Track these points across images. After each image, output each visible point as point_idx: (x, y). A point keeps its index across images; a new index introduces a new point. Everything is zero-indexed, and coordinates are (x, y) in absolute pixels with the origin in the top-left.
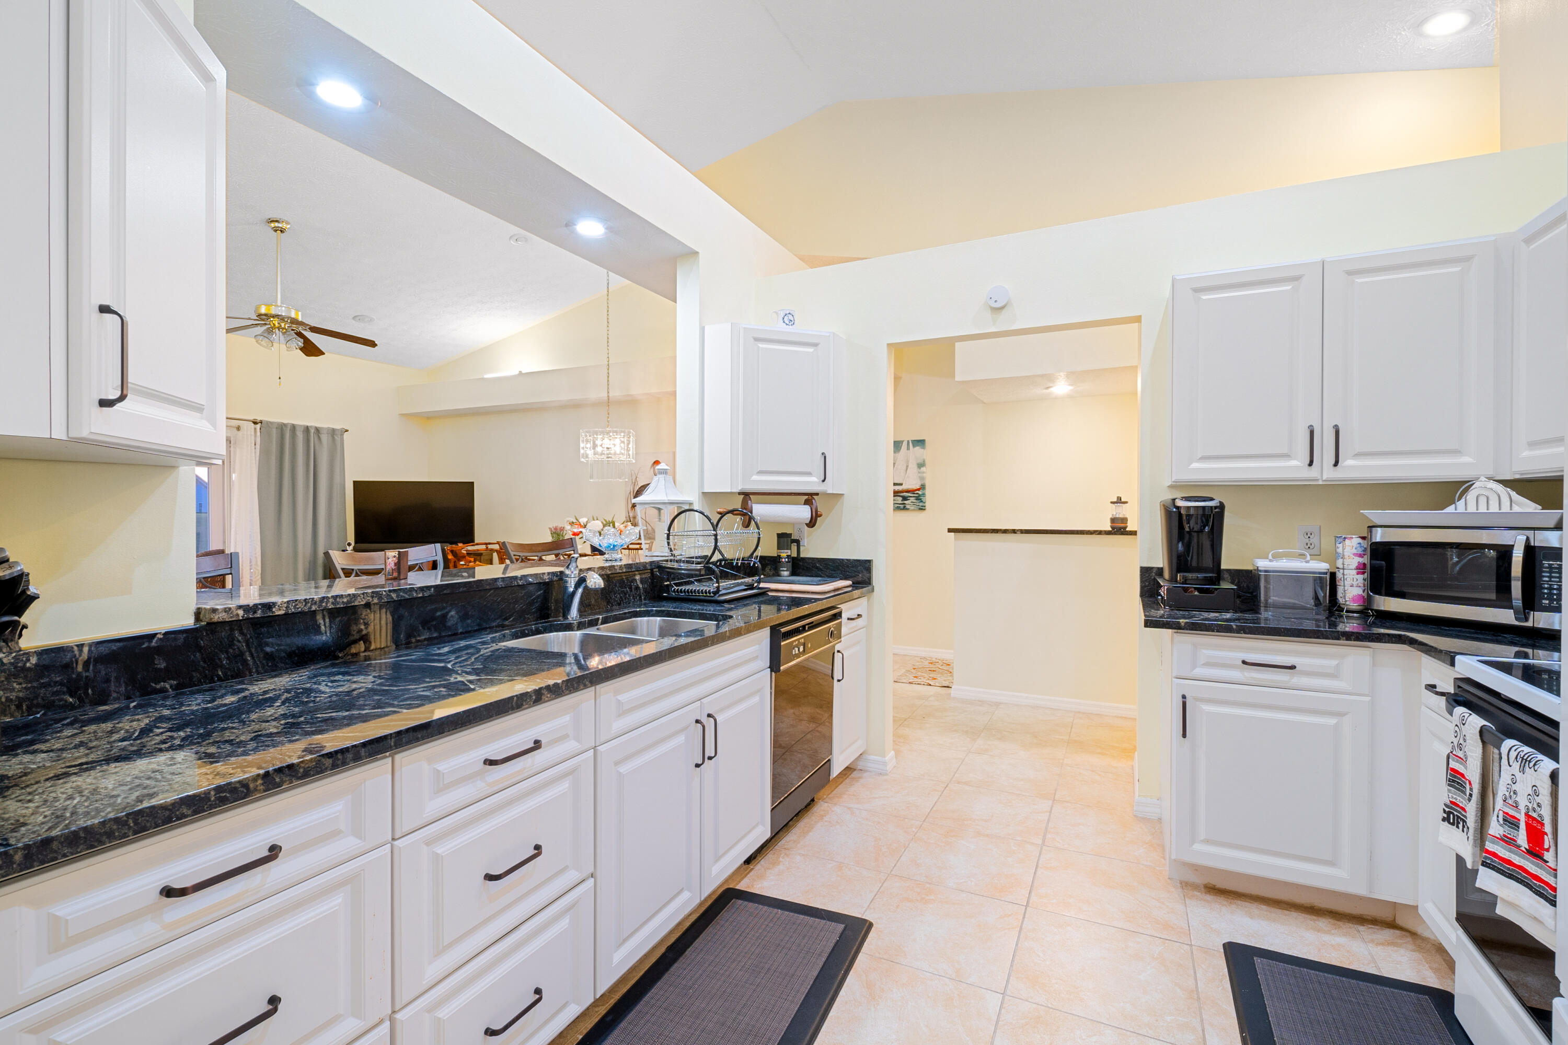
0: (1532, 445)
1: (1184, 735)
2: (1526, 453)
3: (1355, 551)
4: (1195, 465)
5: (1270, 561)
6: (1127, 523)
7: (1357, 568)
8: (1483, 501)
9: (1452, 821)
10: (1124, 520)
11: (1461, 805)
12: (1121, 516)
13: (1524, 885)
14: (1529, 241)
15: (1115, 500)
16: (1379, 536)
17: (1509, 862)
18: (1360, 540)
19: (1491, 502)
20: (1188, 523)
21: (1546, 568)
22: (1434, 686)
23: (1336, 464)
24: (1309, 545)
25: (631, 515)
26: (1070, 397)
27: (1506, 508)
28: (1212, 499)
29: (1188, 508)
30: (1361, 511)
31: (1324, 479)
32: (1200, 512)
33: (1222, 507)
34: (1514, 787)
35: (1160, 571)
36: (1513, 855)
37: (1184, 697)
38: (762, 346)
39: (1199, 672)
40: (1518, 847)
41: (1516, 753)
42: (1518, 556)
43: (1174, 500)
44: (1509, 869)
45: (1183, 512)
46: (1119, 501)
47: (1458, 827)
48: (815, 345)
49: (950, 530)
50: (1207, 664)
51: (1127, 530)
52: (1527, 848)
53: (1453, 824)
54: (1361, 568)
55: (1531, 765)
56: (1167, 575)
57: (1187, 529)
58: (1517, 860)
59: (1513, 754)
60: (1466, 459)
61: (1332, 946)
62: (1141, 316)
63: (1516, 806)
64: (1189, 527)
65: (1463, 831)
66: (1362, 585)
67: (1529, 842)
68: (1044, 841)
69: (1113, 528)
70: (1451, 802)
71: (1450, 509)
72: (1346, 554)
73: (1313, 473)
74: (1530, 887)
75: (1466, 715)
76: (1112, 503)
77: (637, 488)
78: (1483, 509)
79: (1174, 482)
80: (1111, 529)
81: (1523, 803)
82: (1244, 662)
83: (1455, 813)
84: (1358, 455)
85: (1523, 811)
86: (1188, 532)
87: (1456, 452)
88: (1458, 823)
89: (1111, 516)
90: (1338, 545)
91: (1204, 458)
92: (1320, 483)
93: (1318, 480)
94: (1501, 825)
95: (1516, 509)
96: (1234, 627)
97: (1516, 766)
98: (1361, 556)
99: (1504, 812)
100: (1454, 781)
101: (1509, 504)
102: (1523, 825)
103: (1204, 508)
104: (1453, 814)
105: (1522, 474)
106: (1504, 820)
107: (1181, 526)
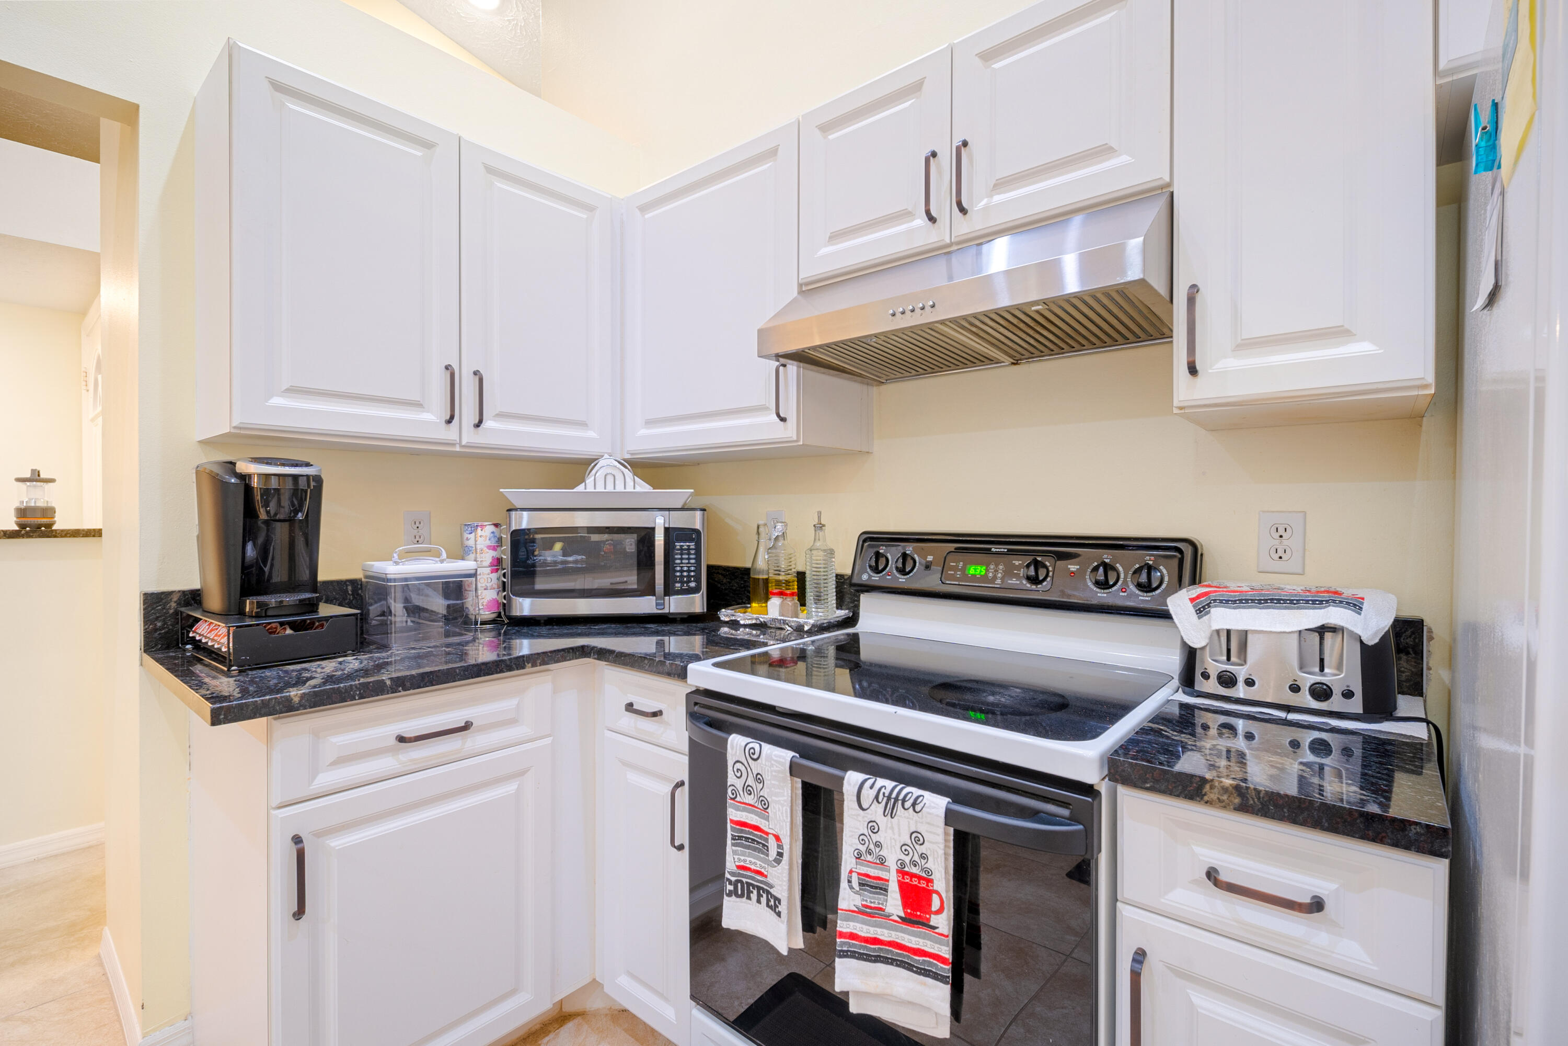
0: (649, 423)
1: (300, 912)
2: (643, 432)
3: (488, 543)
4: (277, 401)
5: (395, 561)
6: (53, 517)
7: (492, 565)
8: (610, 480)
9: (740, 893)
10: (49, 511)
11: (753, 867)
12: (41, 504)
13: (897, 965)
14: (643, 209)
15: (28, 475)
16: (524, 521)
17: (875, 941)
18: (492, 528)
19: (617, 482)
20: (266, 505)
21: (678, 550)
22: (637, 706)
23: (477, 426)
24: (418, 538)
27: (630, 489)
28: (308, 465)
29: (264, 477)
30: (501, 490)
31: (464, 443)
32: (289, 484)
33: (318, 480)
34: (875, 838)
35: (194, 598)
36: (879, 930)
37: (297, 840)
39: (327, 779)
40: (887, 917)
41: (873, 793)
42: (659, 538)
43: (233, 464)
44: (874, 950)
45: (255, 483)
46: (36, 477)
47: (749, 898)
50: (341, 761)
51: (54, 528)
52: (903, 915)
53: (742, 896)
54: (497, 563)
55: (908, 804)
56: (214, 601)
57: (263, 515)
58: (885, 935)
59: (868, 795)
60: (591, 434)
63: (882, 862)
64: (268, 513)
65: (759, 901)
66: (496, 586)
67: (905, 905)
69: (22, 526)
70: (739, 867)
71: (580, 488)
72: (479, 547)
73: (451, 434)
74: (909, 967)
75: (757, 747)
76: (19, 480)
78: (610, 488)
79: (235, 428)
80: (17, 528)
81: (893, 857)
82: (401, 739)
83: (744, 880)
84: (501, 416)
85: (894, 868)
86: (266, 522)
87: (583, 424)
88: (749, 892)
89: (17, 504)
90: (463, 536)
91: (292, 391)
92: (458, 449)
93: (453, 445)
94: (857, 893)
95: (638, 489)
97: (878, 809)
98: (494, 548)
99: (859, 874)
100: (740, 838)
101: (632, 484)
102: (894, 887)
103: (290, 477)
104: (741, 882)
105: (632, 454)
106: (860, 884)
107: (250, 511)
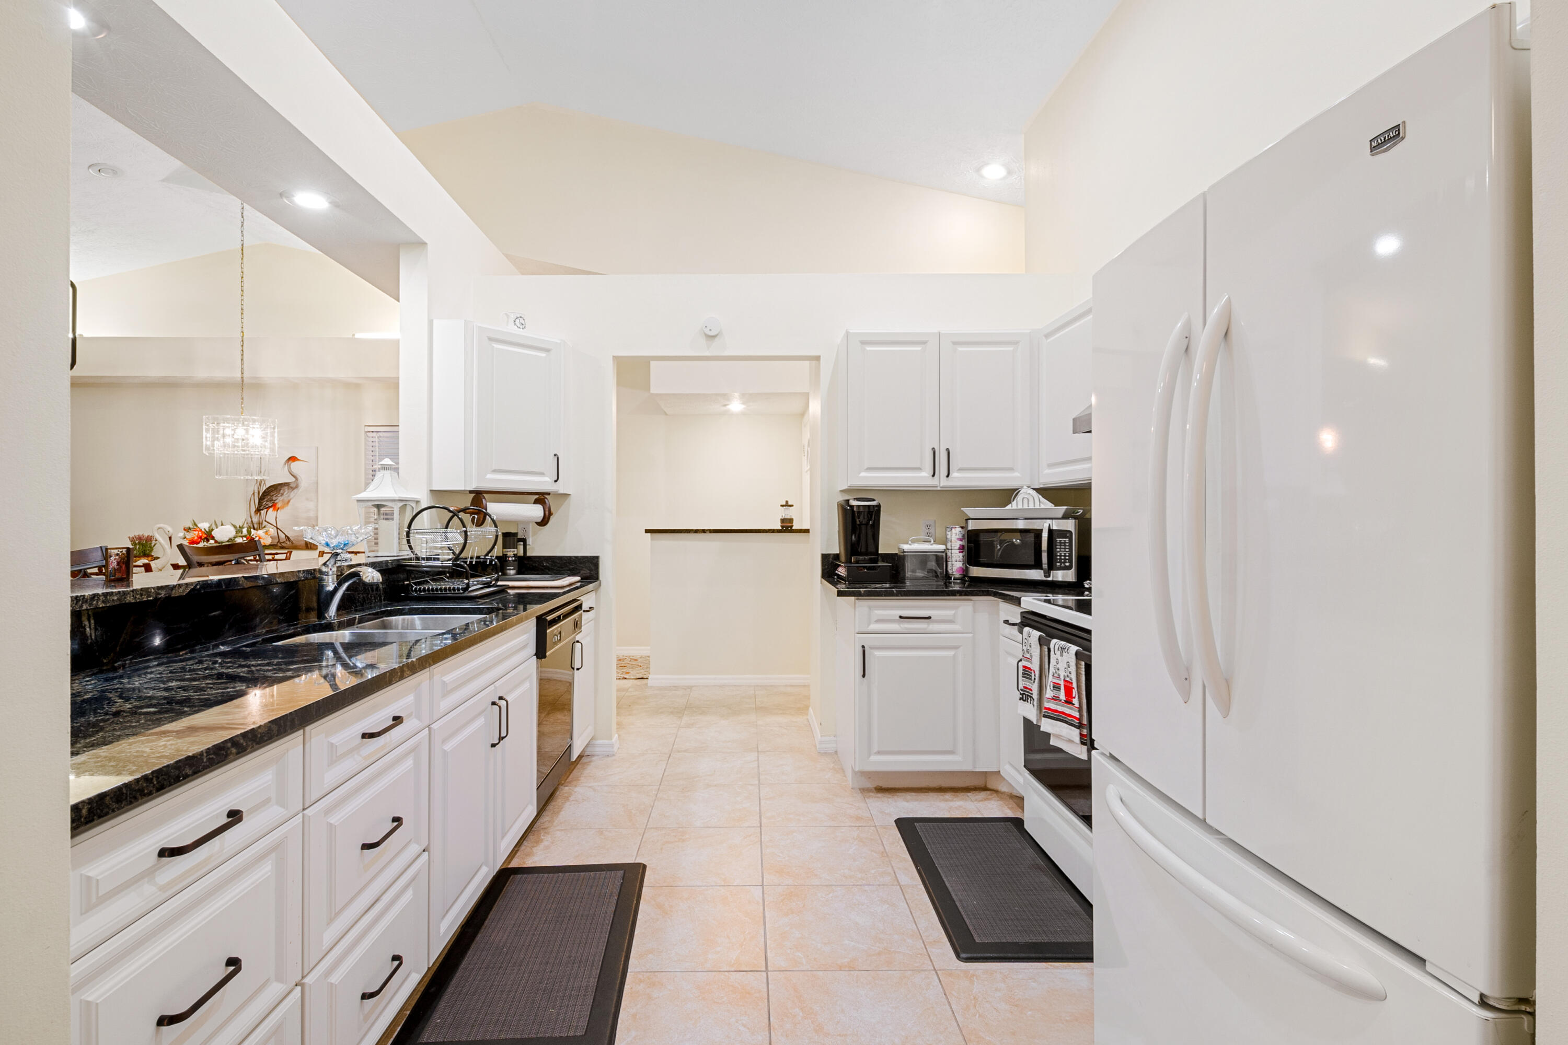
0: (1050, 466)
1: (864, 676)
2: (1047, 471)
3: (958, 537)
4: (863, 474)
5: (910, 545)
6: (792, 523)
7: (959, 549)
8: (1026, 501)
9: (1024, 699)
10: (791, 520)
11: (1029, 687)
12: (789, 517)
13: (1064, 722)
14: (1047, 336)
15: (784, 504)
16: (972, 526)
17: (1056, 711)
18: (960, 529)
19: (1030, 503)
20: (859, 518)
21: (1058, 543)
22: (1008, 621)
23: (948, 476)
24: (929, 534)
25: (255, 520)
26: (743, 414)
27: (1037, 506)
28: (874, 500)
29: (859, 506)
30: (962, 509)
31: (941, 485)
32: (867, 510)
33: (879, 506)
34: (1058, 666)
35: (837, 557)
36: (1058, 707)
37: (863, 647)
38: (497, 346)
39: (874, 627)
40: (1060, 700)
41: (1058, 646)
42: (1045, 535)
43: (848, 500)
44: (1056, 715)
45: (855, 509)
46: (787, 505)
47: (1028, 702)
48: (548, 350)
49: (647, 531)
50: (879, 621)
51: (793, 528)
52: (1065, 699)
53: (1025, 701)
54: (962, 548)
55: (1066, 650)
56: (843, 558)
57: (858, 523)
58: (1060, 709)
59: (1057, 647)
60: (1017, 474)
61: (956, 807)
62: (820, 356)
63: (1059, 677)
64: (859, 521)
65: (1031, 703)
66: (962, 560)
67: (1066, 695)
68: (759, 780)
69: (782, 527)
70: (1024, 687)
71: (1009, 507)
72: (953, 539)
73: (934, 482)
74: (1066, 722)
75: (1031, 631)
76: (782, 506)
77: (264, 488)
78: (1026, 507)
79: (849, 487)
80: (781, 528)
81: (1062, 674)
82: (901, 617)
83: (1026, 693)
84: (961, 470)
85: (1062, 679)
86: (859, 525)
87: (1011, 469)
88: (1028, 699)
89: (781, 517)
90: (947, 533)
91: (869, 469)
92: (939, 489)
93: (937, 487)
94: (1052, 691)
95: (1042, 506)
96: (895, 592)
97: (1058, 653)
98: (961, 540)
99: (1053, 683)
100: (1025, 674)
101: (1039, 503)
102: (1062, 687)
103: (869, 506)
104: (1025, 694)
105: (1044, 485)
106: (1053, 687)
107: (854, 521)
